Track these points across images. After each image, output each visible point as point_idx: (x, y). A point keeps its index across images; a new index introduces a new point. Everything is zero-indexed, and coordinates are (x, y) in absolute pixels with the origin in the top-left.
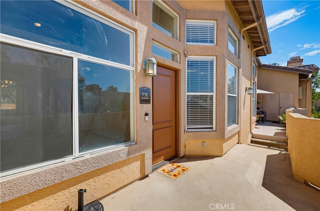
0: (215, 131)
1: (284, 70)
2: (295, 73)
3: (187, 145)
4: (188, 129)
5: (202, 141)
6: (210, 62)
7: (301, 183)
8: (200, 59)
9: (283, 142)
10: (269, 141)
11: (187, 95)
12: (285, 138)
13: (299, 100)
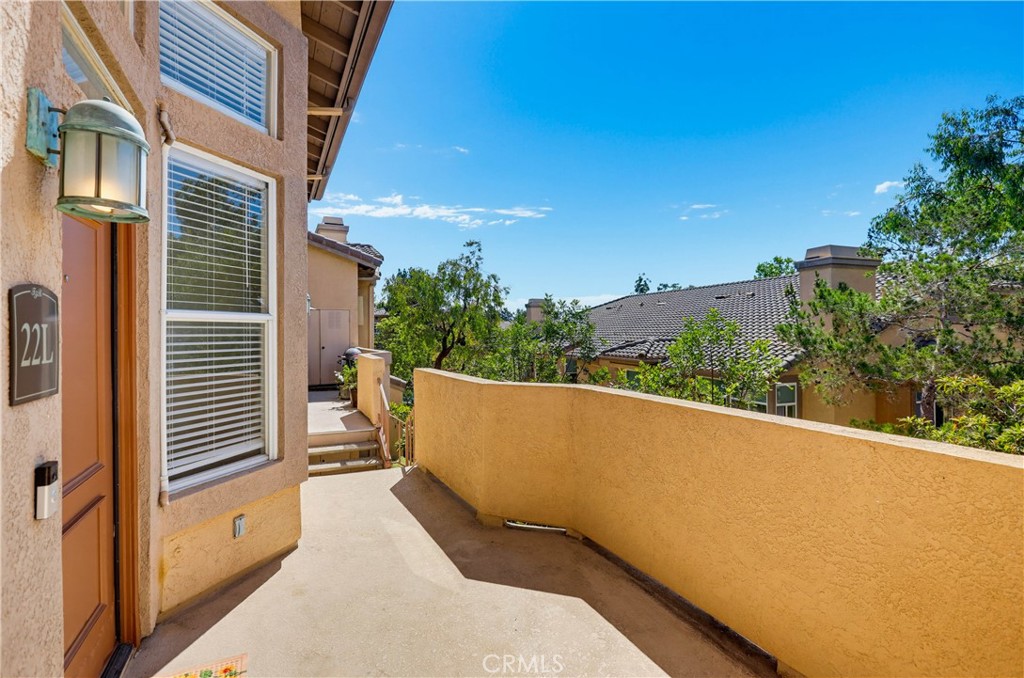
0: (280, 459)
1: (329, 250)
2: (350, 261)
3: (169, 562)
4: (172, 479)
5: (232, 518)
6: (251, 193)
7: (498, 528)
8: (229, 175)
9: (369, 441)
10: (341, 448)
11: (169, 323)
12: (372, 429)
13: (359, 327)
